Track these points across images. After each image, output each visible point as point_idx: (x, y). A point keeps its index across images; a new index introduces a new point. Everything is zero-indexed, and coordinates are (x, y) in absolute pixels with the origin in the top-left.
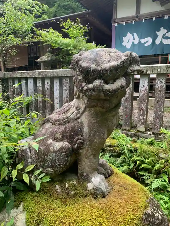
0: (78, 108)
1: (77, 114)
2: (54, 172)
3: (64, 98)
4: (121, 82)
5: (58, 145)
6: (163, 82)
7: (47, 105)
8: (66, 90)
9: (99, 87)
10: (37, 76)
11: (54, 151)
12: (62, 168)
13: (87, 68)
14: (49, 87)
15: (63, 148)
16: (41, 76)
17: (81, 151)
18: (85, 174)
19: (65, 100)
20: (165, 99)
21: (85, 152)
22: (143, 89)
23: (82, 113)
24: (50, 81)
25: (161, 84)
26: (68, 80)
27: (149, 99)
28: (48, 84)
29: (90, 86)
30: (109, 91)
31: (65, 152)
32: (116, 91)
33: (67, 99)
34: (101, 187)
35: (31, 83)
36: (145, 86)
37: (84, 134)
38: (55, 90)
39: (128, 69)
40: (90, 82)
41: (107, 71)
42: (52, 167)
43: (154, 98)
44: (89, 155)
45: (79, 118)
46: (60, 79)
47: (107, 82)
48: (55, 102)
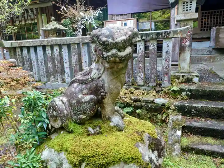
0: (98, 70)
1: (98, 74)
2: (86, 117)
3: (74, 63)
4: (129, 50)
5: (88, 98)
6: (155, 44)
7: (58, 70)
8: (74, 55)
9: (115, 55)
10: (46, 44)
11: (85, 102)
12: (92, 113)
14: (58, 54)
15: (91, 99)
16: (50, 44)
17: (104, 100)
18: (107, 117)
19: (74, 64)
20: (157, 58)
21: (106, 101)
22: (140, 51)
24: (59, 48)
25: (153, 47)
26: (75, 47)
27: (145, 58)
28: (57, 51)
29: (109, 54)
30: (122, 56)
31: (94, 102)
33: (77, 63)
34: (119, 124)
35: (40, 51)
36: (142, 49)
37: (106, 88)
38: (64, 56)
39: (132, 40)
40: (107, 51)
41: (120, 43)
42: (84, 114)
43: (149, 57)
44: (109, 103)
45: (100, 77)
46: (69, 45)
47: (120, 51)
48: (65, 66)
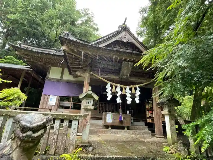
0: (11, 147)
1: (10, 151)
4: (41, 132)
9: (29, 136)
13: (25, 125)
23: (14, 150)
29: (24, 135)
30: (34, 137)
32: (38, 137)
36: (58, 125)
40: (24, 132)
41: (35, 127)
45: (10, 154)
47: (34, 132)
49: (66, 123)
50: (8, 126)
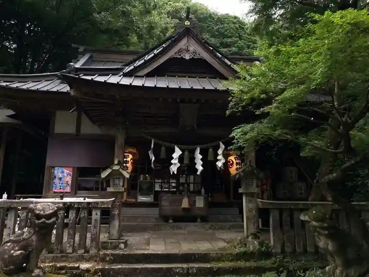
49: (85, 213)
50: (11, 220)
